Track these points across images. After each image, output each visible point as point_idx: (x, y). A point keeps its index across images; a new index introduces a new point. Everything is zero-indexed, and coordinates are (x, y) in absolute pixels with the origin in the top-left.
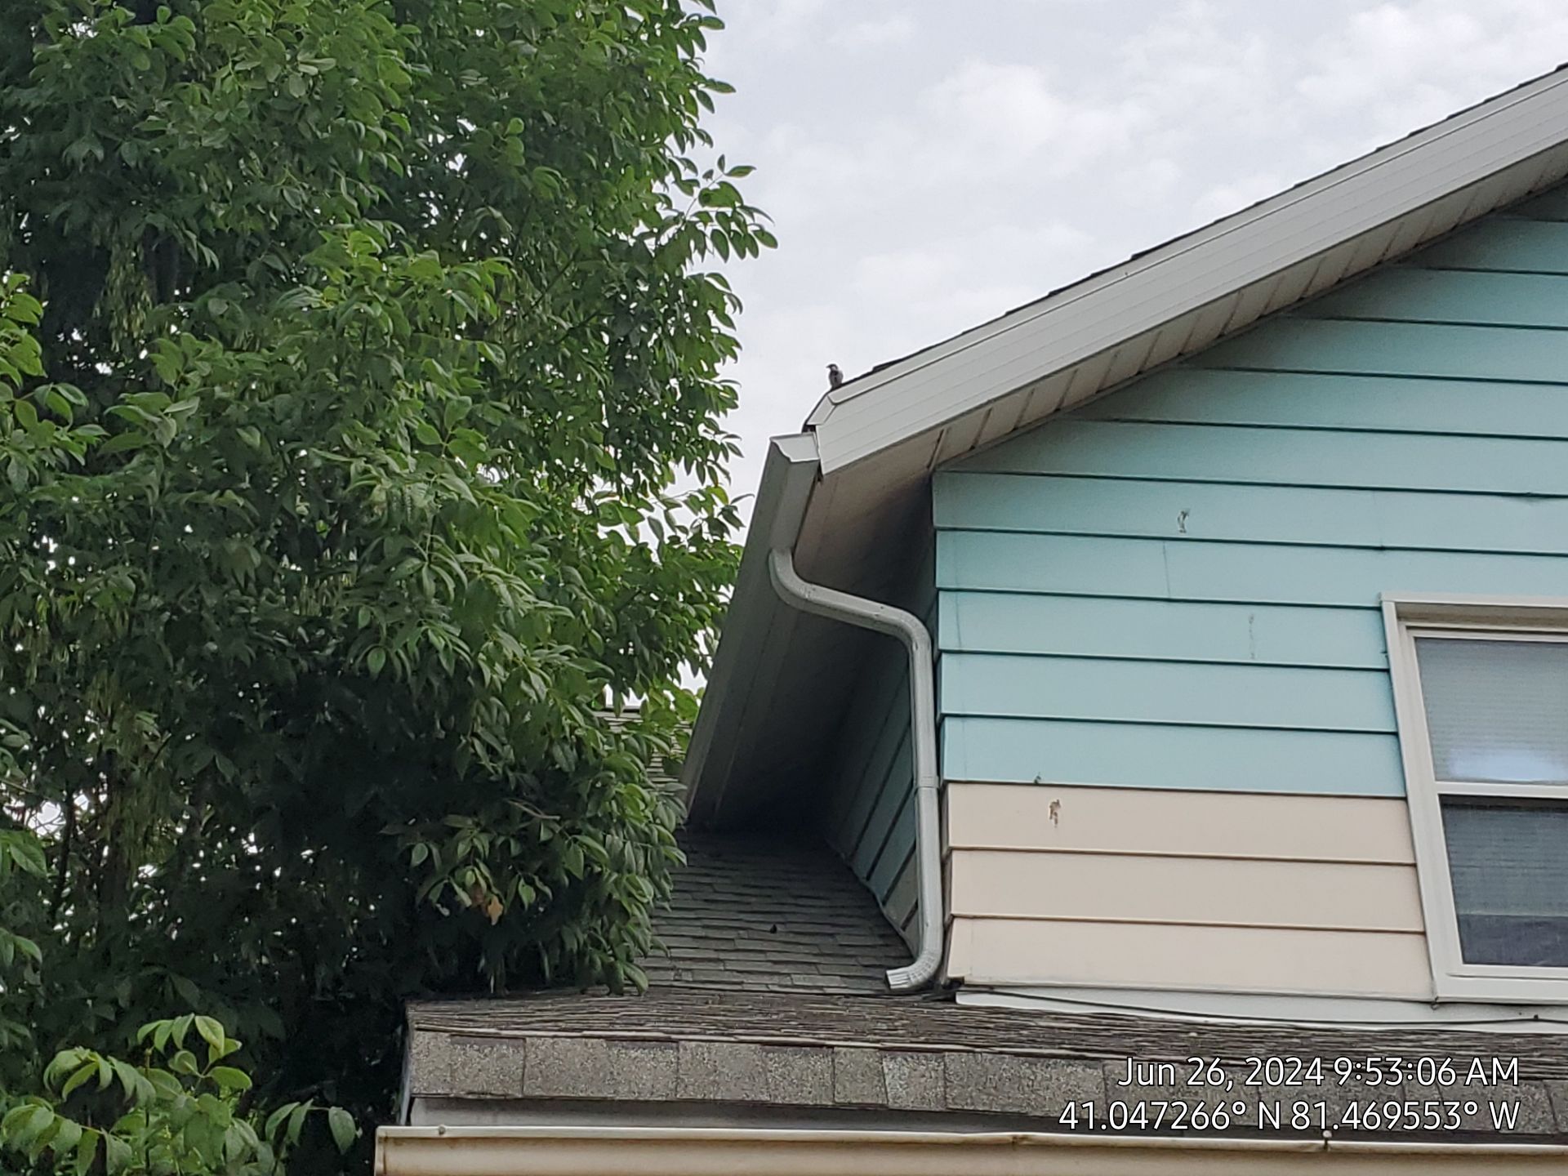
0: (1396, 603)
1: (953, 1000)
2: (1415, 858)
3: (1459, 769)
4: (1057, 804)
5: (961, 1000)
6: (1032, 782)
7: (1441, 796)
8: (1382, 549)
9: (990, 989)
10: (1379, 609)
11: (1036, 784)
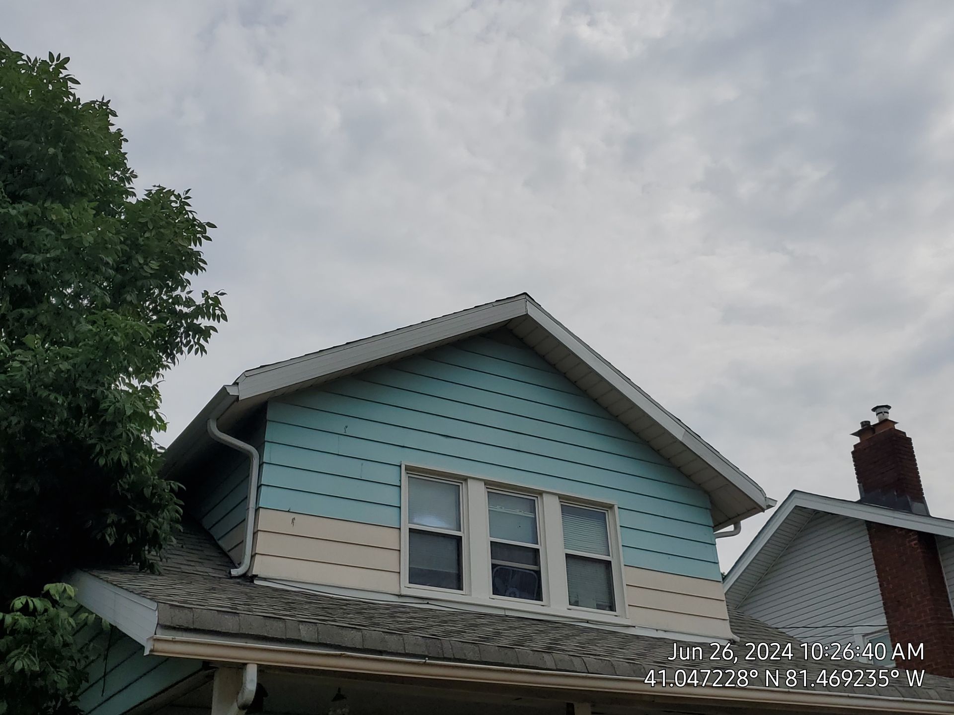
0: (405, 465)
1: (253, 582)
2: (400, 548)
3: (416, 520)
4: (294, 519)
5: (256, 582)
6: (287, 510)
7: (410, 529)
8: (403, 447)
9: (265, 579)
10: (400, 466)
11: (288, 511)
